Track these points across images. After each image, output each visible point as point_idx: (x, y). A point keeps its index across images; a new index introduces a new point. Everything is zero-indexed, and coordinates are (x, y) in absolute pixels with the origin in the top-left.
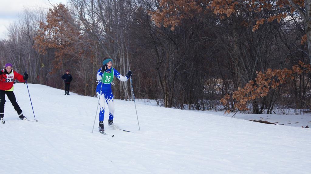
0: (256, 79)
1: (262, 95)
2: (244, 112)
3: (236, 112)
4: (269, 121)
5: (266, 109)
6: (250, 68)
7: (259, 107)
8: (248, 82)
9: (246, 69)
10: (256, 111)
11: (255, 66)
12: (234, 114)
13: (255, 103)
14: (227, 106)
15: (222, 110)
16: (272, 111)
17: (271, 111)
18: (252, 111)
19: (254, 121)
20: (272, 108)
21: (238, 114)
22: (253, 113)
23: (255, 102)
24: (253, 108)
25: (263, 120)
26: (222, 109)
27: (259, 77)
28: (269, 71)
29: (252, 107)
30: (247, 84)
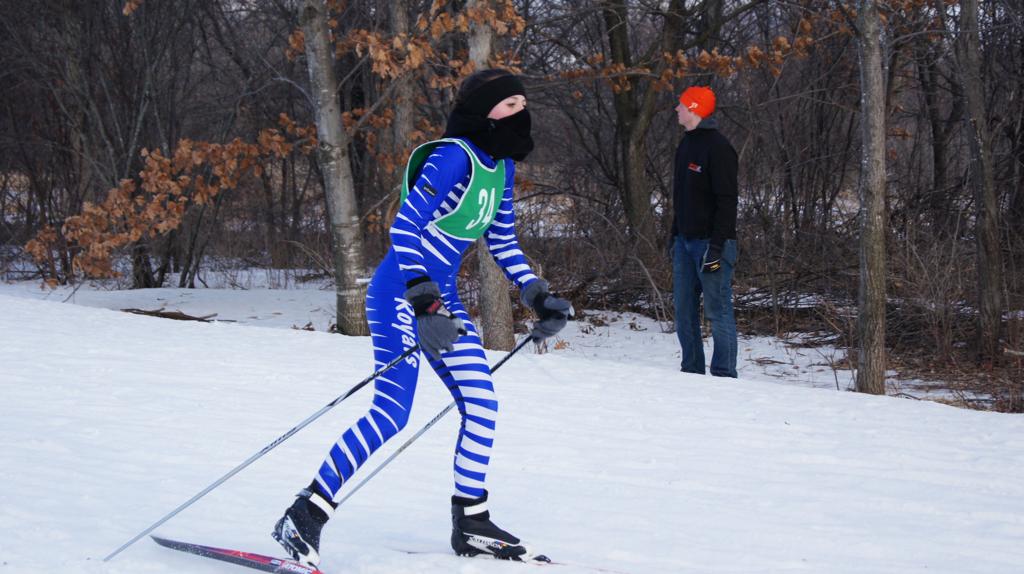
0: (142, 174)
1: (162, 227)
2: (103, 284)
3: (77, 285)
4: (186, 312)
5: (176, 270)
6: (121, 140)
7: (154, 267)
8: (115, 185)
9: (108, 142)
10: (145, 280)
11: (138, 130)
12: (71, 289)
13: (140, 253)
14: (47, 266)
15: (29, 279)
16: (196, 276)
17: (192, 278)
18: (129, 280)
19: (139, 312)
20: (197, 268)
21: (86, 291)
22: (134, 287)
23: (141, 250)
24: (134, 270)
25: (168, 310)
26: (30, 275)
27: (151, 170)
28: (184, 147)
29: (130, 267)
30: (114, 192)
